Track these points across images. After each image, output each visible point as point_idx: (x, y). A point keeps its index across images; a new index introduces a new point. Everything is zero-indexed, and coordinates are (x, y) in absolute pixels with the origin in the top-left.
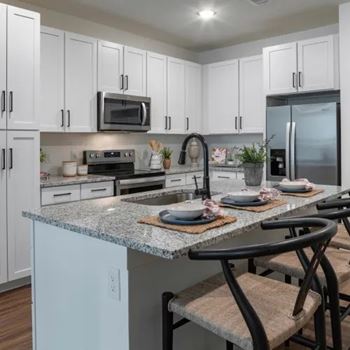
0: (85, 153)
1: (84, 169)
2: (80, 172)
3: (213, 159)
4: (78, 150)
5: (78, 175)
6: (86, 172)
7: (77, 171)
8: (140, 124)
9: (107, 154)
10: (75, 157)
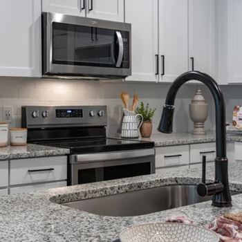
0: (24, 109)
1: (21, 136)
2: (15, 141)
3: (234, 123)
4: (13, 105)
5: (12, 145)
6: (24, 140)
7: (10, 137)
8: (114, 66)
9: (60, 112)
10: (8, 116)
